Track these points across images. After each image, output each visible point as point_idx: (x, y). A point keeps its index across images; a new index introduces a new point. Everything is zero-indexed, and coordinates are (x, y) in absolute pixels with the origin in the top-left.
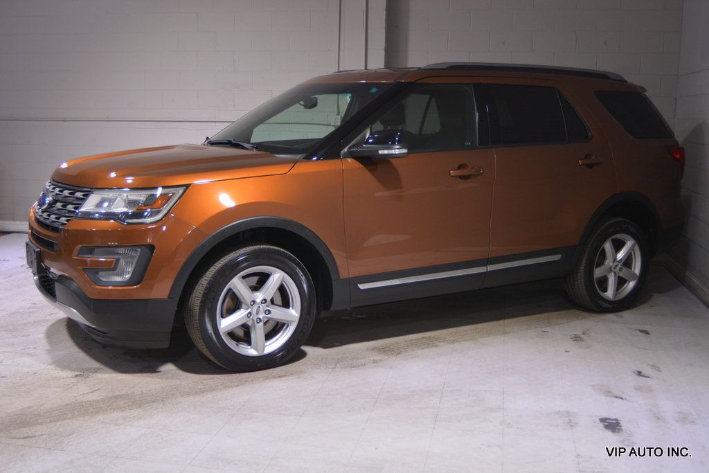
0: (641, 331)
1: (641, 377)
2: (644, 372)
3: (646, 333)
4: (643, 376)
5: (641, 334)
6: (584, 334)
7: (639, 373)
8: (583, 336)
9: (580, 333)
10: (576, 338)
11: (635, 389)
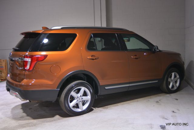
0: (176, 99)
1: (174, 113)
2: (175, 111)
3: (177, 99)
4: (174, 112)
5: (176, 100)
6: (159, 100)
7: (173, 112)
8: (159, 101)
9: (158, 100)
10: (157, 102)
11: (171, 116)
